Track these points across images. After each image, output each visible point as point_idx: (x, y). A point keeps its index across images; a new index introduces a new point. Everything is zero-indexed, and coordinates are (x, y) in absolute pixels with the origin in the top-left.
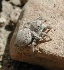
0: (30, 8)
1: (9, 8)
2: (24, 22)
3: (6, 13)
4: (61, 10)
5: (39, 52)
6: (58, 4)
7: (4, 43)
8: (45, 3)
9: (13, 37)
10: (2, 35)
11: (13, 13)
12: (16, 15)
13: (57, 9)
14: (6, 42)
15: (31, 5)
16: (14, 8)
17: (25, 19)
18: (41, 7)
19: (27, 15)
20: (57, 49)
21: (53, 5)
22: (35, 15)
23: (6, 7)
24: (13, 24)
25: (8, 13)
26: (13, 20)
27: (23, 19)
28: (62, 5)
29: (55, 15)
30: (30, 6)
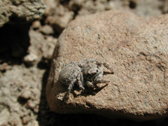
0: (67, 42)
1: (39, 39)
2: (61, 63)
3: (36, 46)
4: (109, 42)
5: (86, 106)
6: (103, 34)
7: (38, 87)
8: (86, 34)
9: (49, 82)
10: (35, 76)
11: (45, 45)
12: (49, 47)
13: (103, 42)
14: (40, 86)
15: (67, 38)
16: (45, 38)
17: (62, 59)
18: (81, 40)
19: (64, 53)
20: (110, 100)
21: (97, 35)
22: (74, 53)
23: (35, 39)
24: (46, 61)
25: (39, 46)
26: (46, 56)
27: (58, 58)
28: (108, 34)
29: (101, 51)
30: (66, 40)
